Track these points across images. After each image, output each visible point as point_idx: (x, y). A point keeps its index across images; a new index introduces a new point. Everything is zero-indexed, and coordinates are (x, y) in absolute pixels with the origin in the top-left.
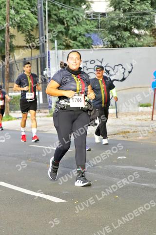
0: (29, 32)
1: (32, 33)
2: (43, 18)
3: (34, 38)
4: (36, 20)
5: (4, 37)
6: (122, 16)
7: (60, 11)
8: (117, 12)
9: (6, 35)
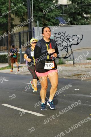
0: (22, 17)
2: (31, 8)
4: (26, 10)
6: (76, 6)
7: (41, 4)
8: (74, 4)
9: (9, 18)
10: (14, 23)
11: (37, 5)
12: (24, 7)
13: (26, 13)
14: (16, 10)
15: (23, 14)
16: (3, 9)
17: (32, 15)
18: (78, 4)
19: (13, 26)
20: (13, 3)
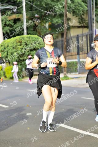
0: (81, 16)
1: (83, 16)
2: (92, 6)
3: (85, 20)
4: (86, 7)
5: (63, 20)
12: (83, 4)
13: (85, 12)
14: (74, 9)
15: (82, 13)
17: (93, 14)
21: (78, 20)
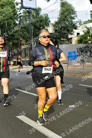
1: (27, 40)
2: (31, 35)
5: (18, 41)
6: (57, 34)
7: (37, 33)
8: (56, 33)
9: (19, 40)
10: (22, 43)
11: (35, 33)
12: (27, 34)
13: (29, 37)
14: (23, 36)
15: (27, 38)
16: (16, 35)
18: (58, 32)
19: (21, 45)
20: (22, 32)
21: (25, 41)
